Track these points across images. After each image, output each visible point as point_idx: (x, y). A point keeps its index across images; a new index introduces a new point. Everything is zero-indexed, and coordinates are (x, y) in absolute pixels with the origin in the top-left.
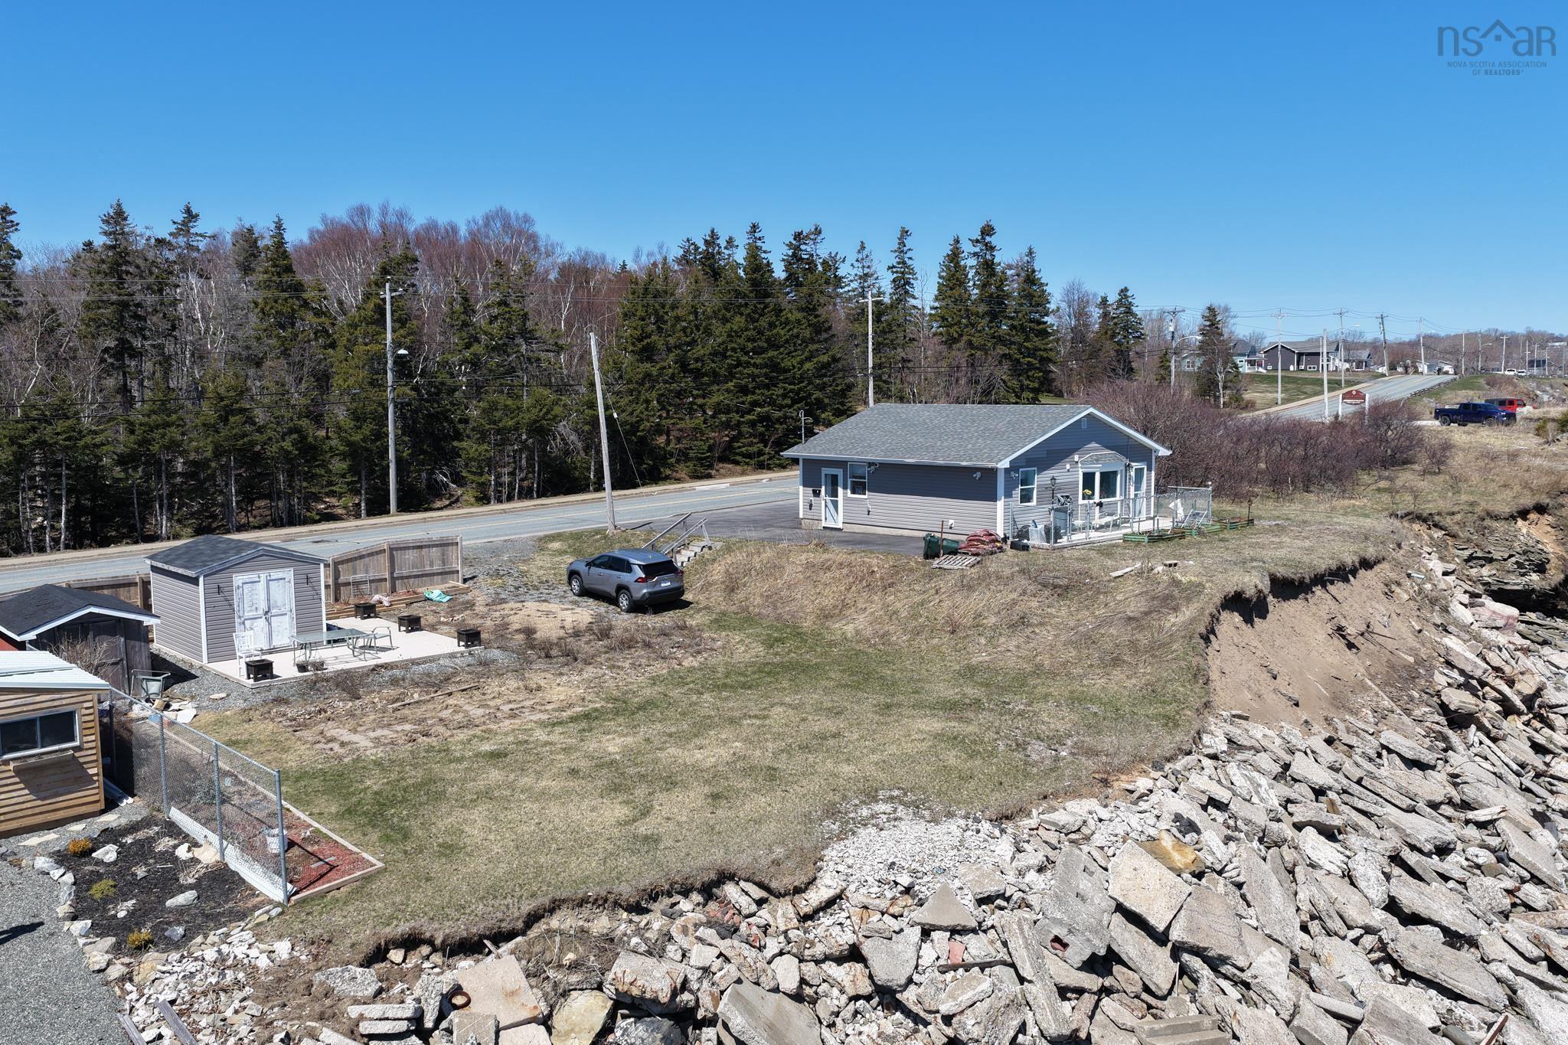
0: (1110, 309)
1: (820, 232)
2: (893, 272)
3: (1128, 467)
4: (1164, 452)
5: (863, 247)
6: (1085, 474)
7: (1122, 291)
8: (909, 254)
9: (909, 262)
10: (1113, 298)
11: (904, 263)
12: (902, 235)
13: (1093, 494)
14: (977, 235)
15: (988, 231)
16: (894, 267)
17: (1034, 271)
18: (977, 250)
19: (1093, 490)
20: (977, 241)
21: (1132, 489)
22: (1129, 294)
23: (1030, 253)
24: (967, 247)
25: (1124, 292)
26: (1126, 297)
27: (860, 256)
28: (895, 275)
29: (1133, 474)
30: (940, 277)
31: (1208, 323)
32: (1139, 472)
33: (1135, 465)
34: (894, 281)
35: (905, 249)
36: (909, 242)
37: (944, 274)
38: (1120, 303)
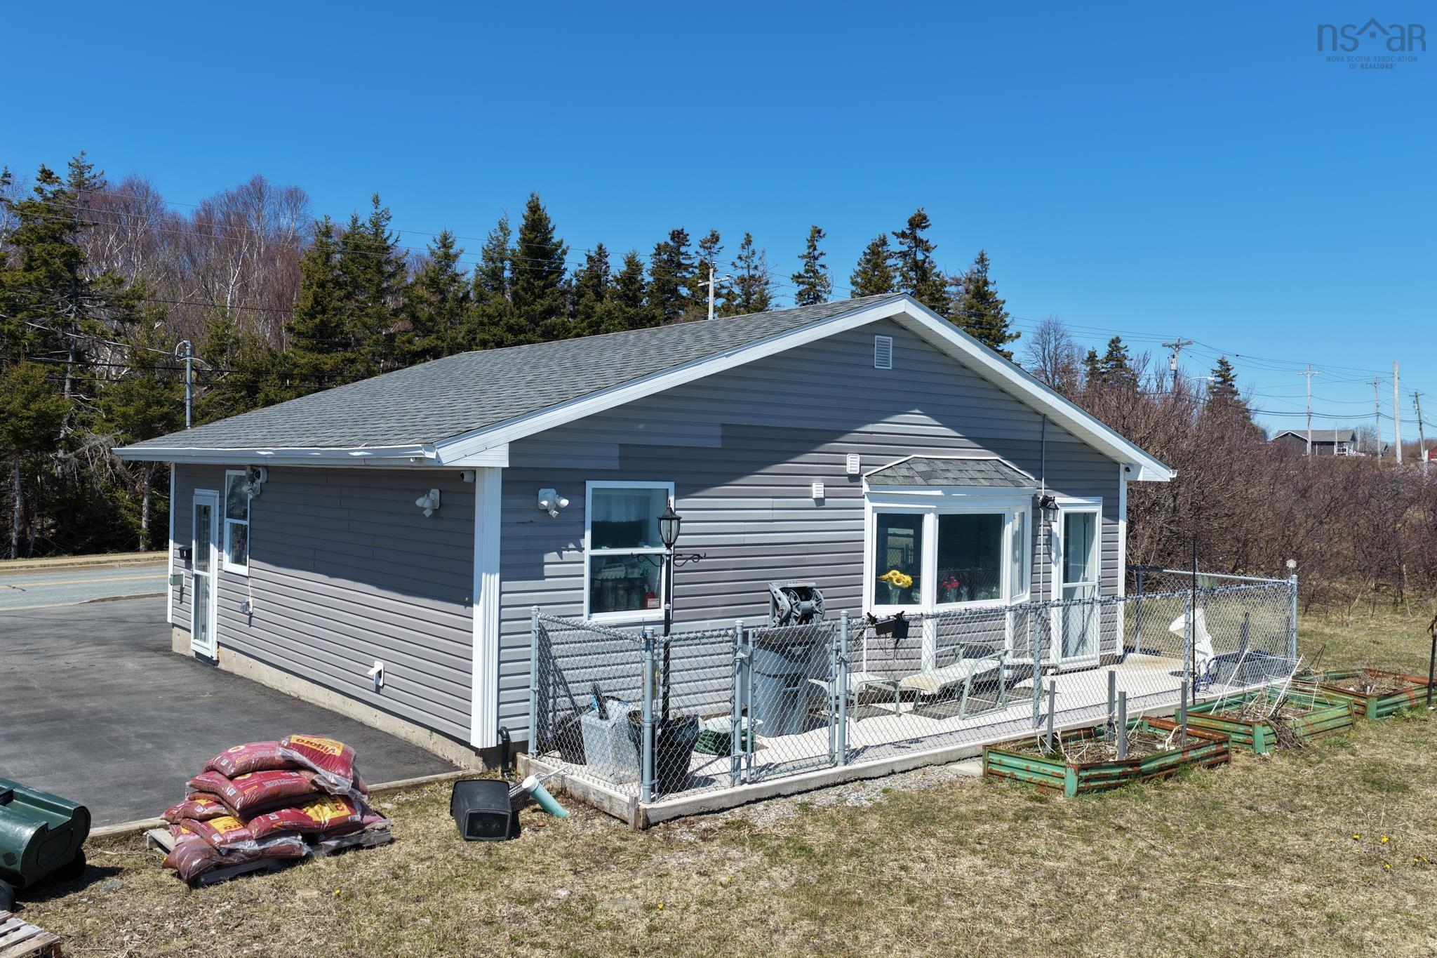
0: (1099, 365)
1: (717, 239)
2: (799, 283)
3: (1044, 506)
4: (1152, 471)
5: (748, 242)
6: (885, 521)
7: (1113, 341)
8: (821, 261)
9: (822, 271)
10: (1102, 353)
11: (815, 272)
12: (813, 237)
13: (916, 585)
14: (904, 226)
15: (918, 222)
16: (800, 276)
17: (986, 283)
18: (905, 248)
19: (914, 569)
20: (903, 235)
21: (1057, 571)
22: (1121, 345)
23: (982, 260)
24: (895, 245)
25: (1115, 343)
26: (1118, 349)
27: (745, 254)
28: (802, 287)
29: (1058, 528)
30: (854, 283)
31: (1220, 379)
32: (1078, 526)
33: (1066, 503)
34: (800, 294)
35: (816, 253)
36: (821, 245)
37: (859, 280)
38: (1110, 356)
